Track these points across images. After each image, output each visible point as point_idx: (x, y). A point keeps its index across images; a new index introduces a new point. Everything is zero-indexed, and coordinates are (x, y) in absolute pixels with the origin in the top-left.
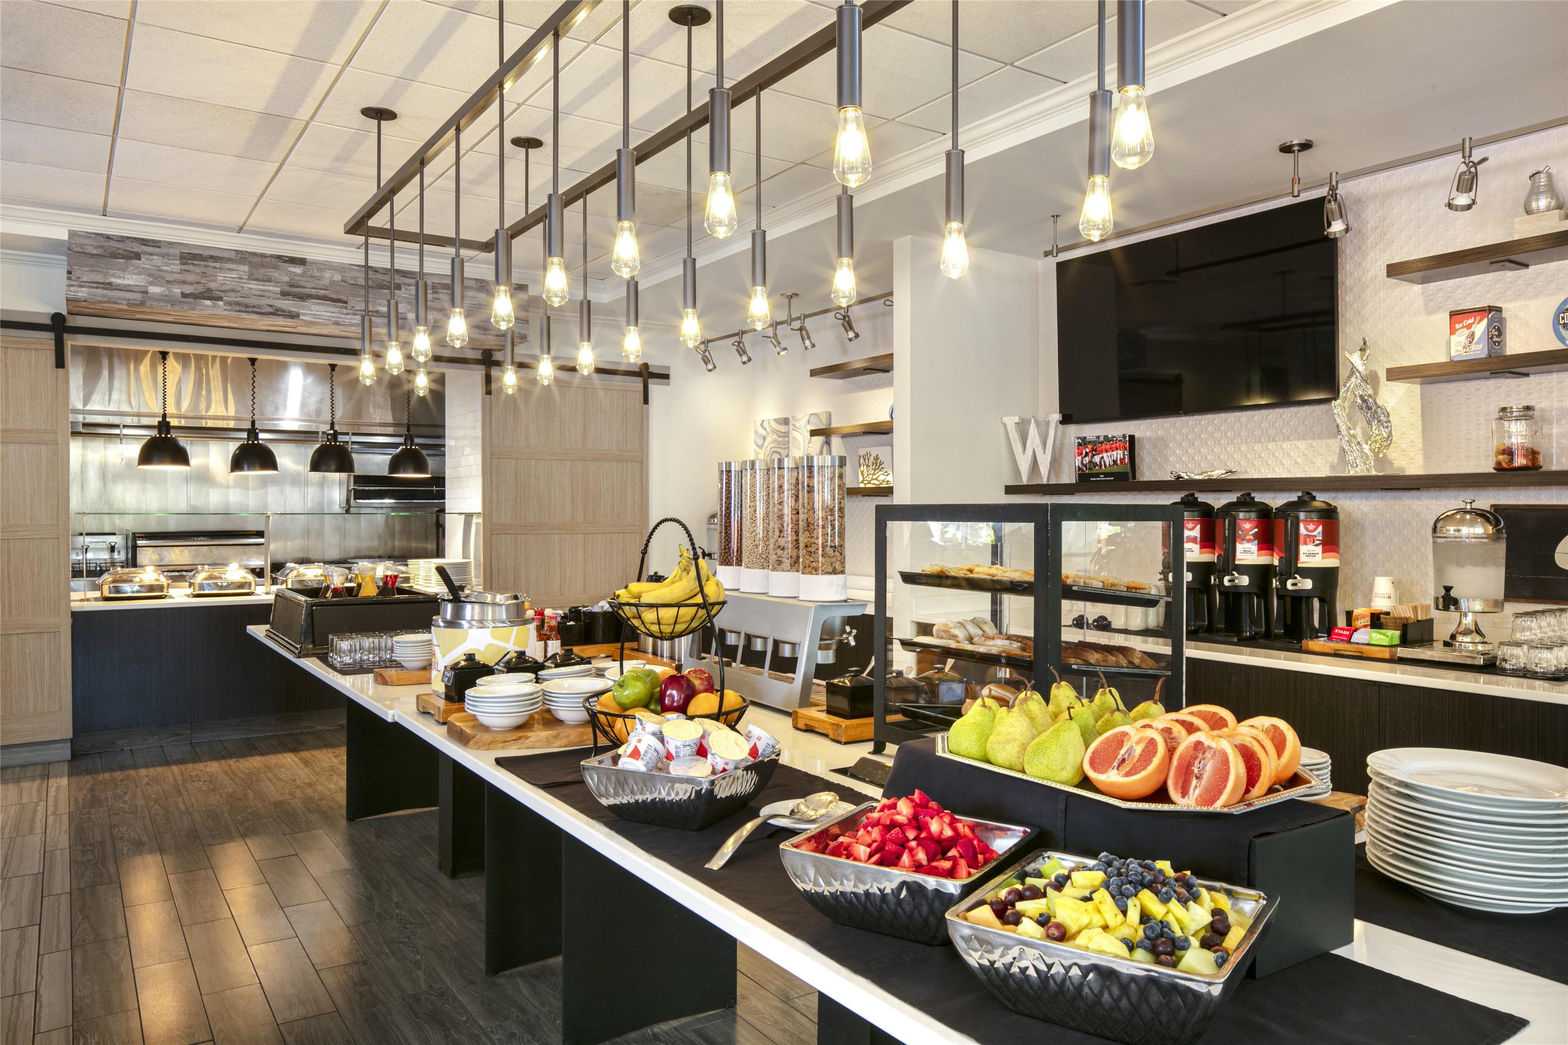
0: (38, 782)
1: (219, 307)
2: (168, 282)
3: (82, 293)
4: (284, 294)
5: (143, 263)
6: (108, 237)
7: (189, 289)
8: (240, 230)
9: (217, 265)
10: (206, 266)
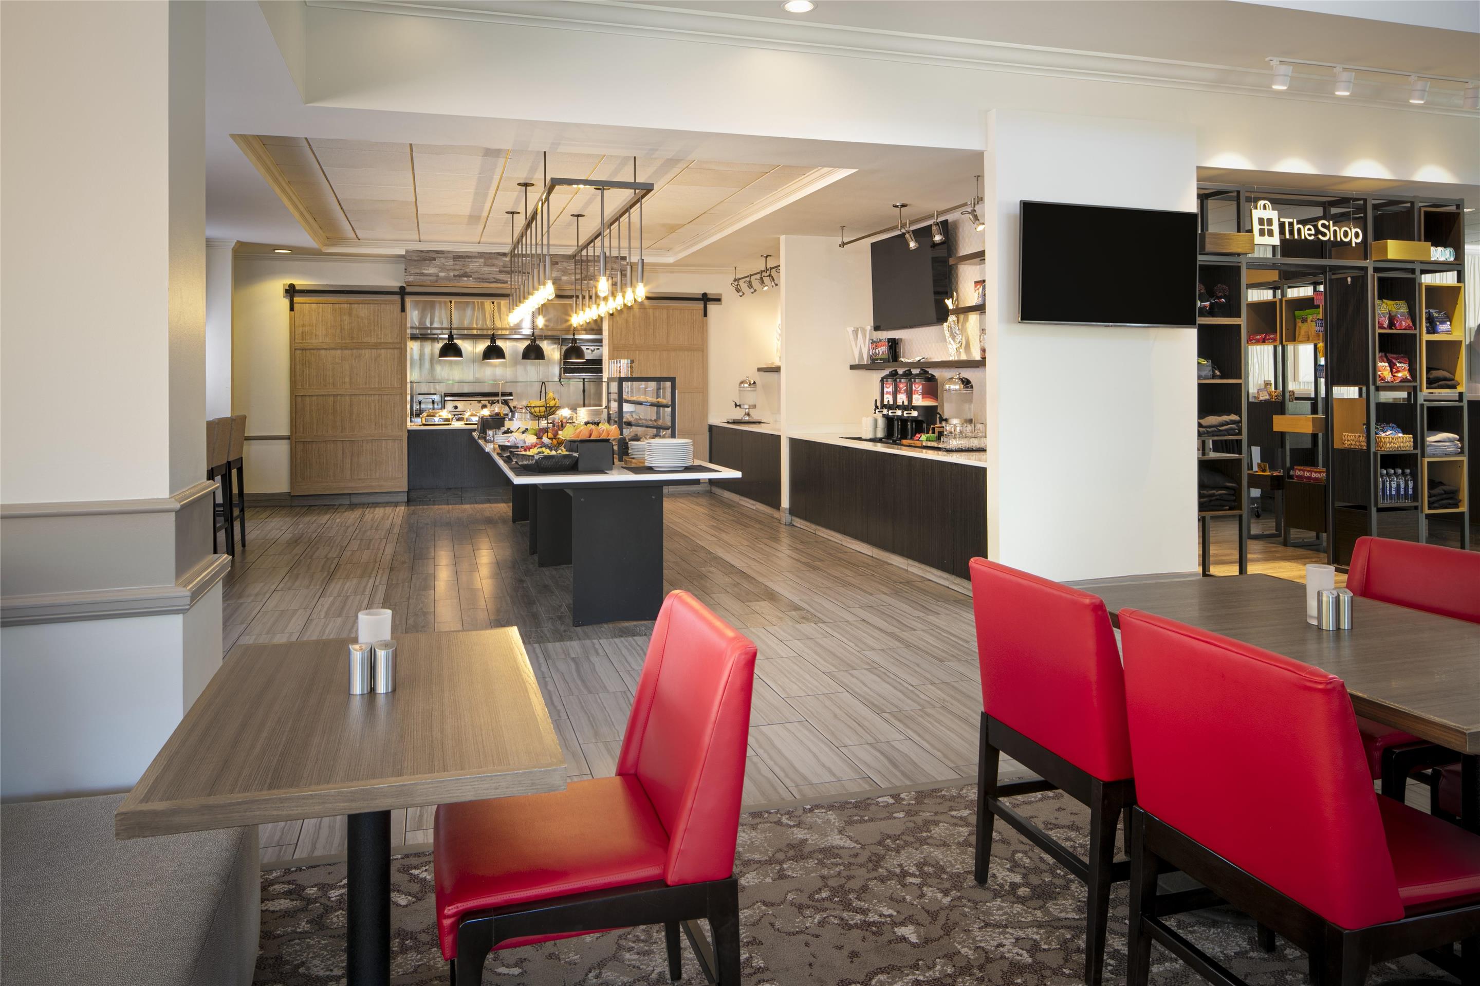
0: (392, 508)
1: (470, 280)
2: (448, 270)
3: (411, 278)
4: (501, 272)
5: (437, 262)
6: (422, 251)
7: (457, 273)
8: (479, 243)
9: (470, 260)
10: (465, 261)
